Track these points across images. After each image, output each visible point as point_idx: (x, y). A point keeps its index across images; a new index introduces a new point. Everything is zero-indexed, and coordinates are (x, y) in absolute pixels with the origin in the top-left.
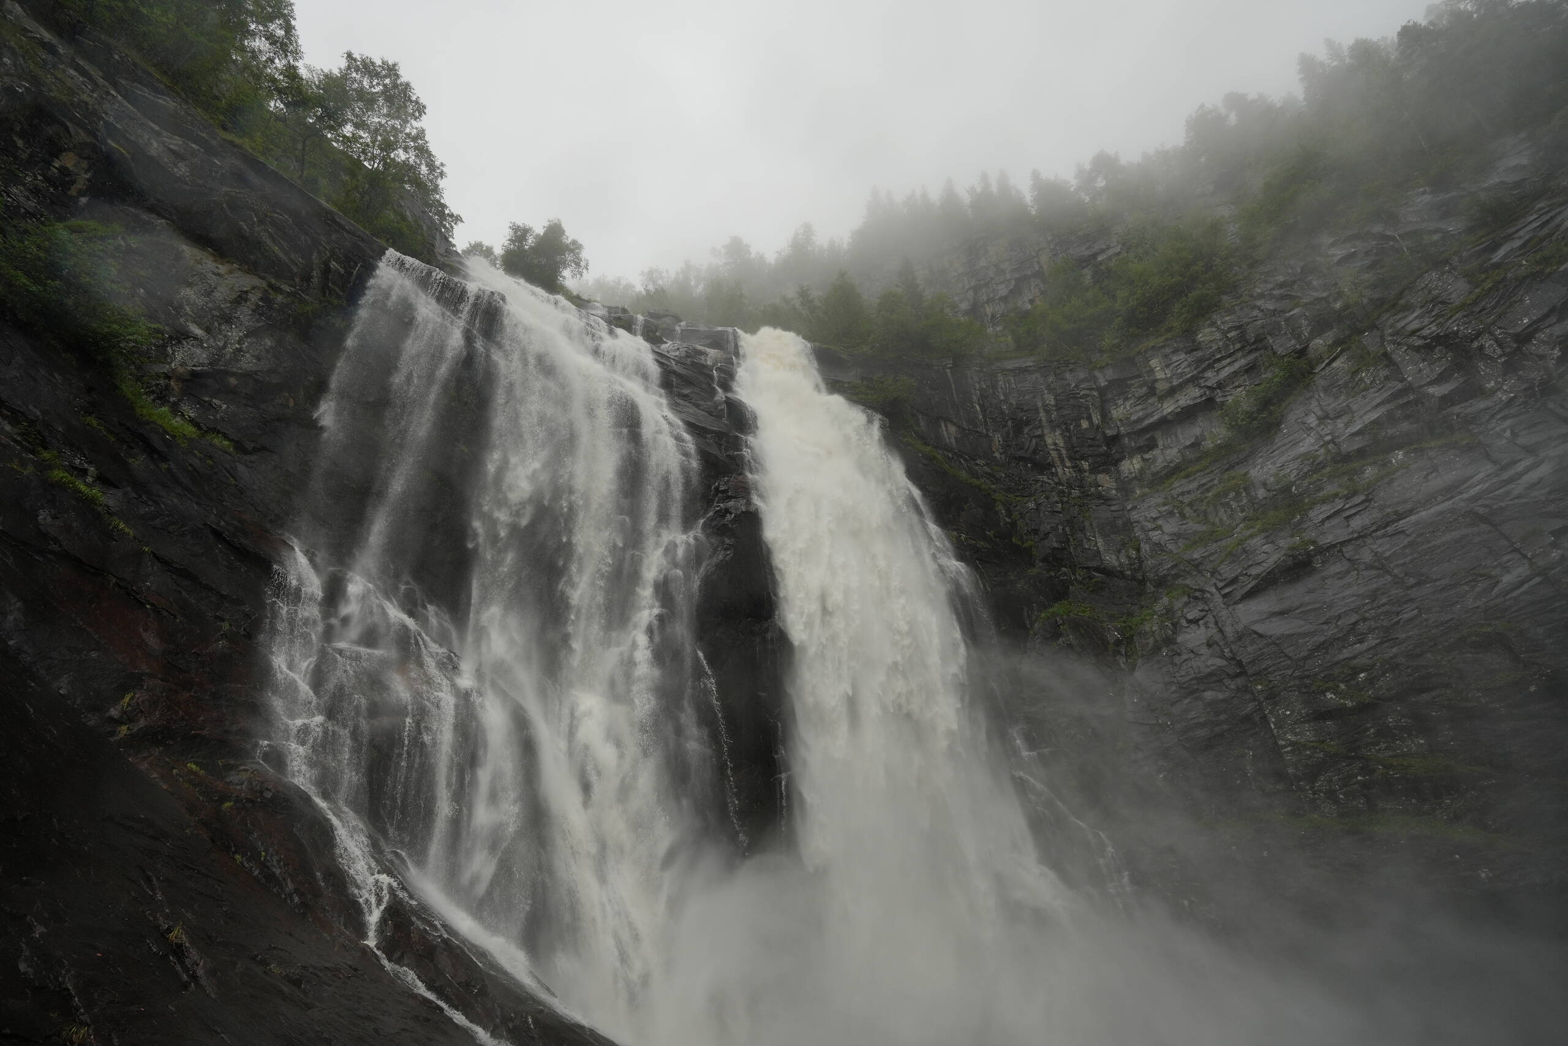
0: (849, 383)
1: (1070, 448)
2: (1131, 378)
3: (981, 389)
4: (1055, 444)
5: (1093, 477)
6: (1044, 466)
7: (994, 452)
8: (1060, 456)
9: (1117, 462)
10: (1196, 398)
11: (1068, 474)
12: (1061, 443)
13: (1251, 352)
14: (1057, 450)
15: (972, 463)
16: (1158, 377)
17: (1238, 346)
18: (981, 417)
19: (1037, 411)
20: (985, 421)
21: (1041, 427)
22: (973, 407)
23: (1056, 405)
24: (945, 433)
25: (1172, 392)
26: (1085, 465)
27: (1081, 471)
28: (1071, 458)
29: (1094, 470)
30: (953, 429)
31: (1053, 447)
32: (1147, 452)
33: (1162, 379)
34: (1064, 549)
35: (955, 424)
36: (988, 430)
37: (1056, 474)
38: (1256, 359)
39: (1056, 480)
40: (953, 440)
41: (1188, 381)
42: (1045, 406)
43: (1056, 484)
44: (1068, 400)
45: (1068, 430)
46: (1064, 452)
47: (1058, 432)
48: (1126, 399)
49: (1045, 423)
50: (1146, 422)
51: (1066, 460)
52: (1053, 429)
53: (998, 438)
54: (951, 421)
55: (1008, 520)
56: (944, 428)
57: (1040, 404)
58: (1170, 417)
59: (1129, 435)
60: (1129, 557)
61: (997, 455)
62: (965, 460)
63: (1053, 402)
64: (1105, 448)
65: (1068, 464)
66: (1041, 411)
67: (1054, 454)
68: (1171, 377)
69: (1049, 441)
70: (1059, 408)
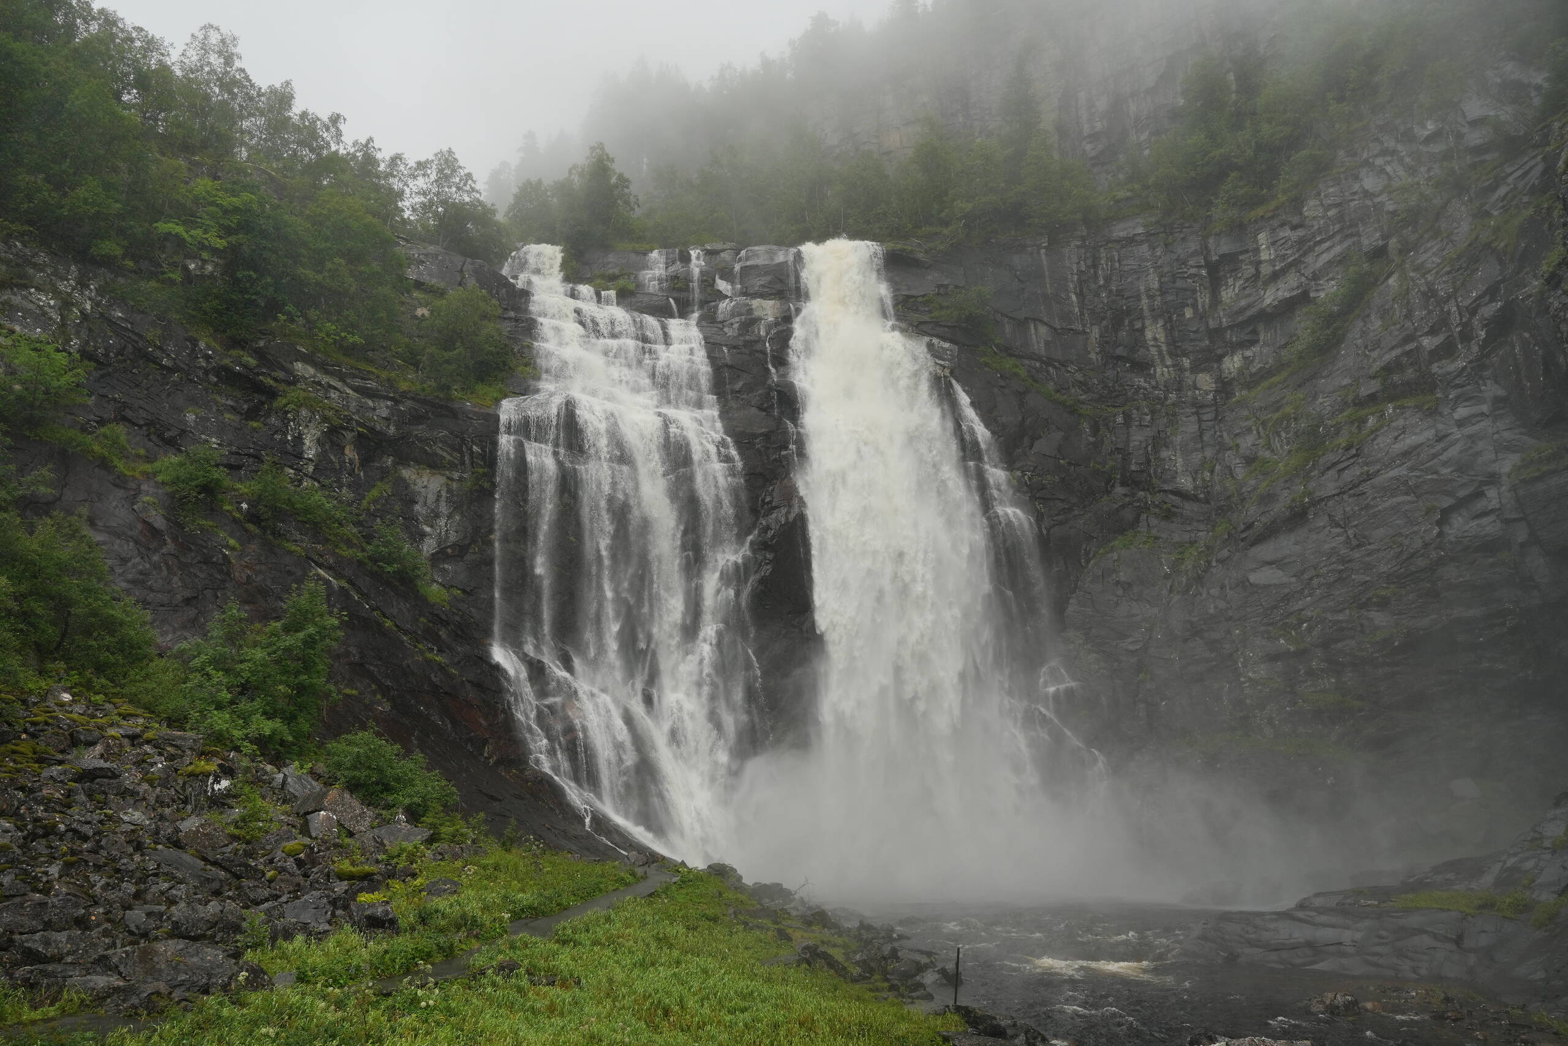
0: (923, 296)
1: (1172, 342)
2: (1242, 253)
3: (1080, 273)
4: (1155, 339)
5: (1193, 377)
6: (1142, 367)
7: (1089, 353)
8: (1160, 352)
9: (1220, 359)
10: (1293, 289)
11: (1166, 375)
12: (1161, 336)
13: (1347, 237)
14: (1158, 346)
15: (1063, 369)
16: (1263, 258)
17: (1337, 227)
18: (1077, 310)
19: (1138, 298)
20: (1082, 314)
21: (1141, 317)
22: (1069, 298)
23: (1160, 289)
24: (1034, 337)
25: (1275, 276)
26: (1186, 362)
27: (1181, 369)
28: (1172, 355)
29: (1195, 369)
30: (1043, 330)
31: (1152, 343)
32: (1248, 348)
33: (1266, 261)
34: (1142, 471)
35: (1046, 324)
36: (1084, 326)
37: (1153, 376)
38: (1349, 247)
39: (1153, 383)
40: (1042, 345)
41: (1290, 265)
42: (1148, 290)
43: (1153, 387)
44: (1174, 282)
45: (1170, 318)
46: (1164, 348)
47: (1161, 323)
48: (1236, 279)
49: (1146, 313)
50: (1249, 313)
51: (1167, 357)
52: (1155, 319)
53: (1095, 332)
54: (1041, 321)
55: (1091, 439)
56: (1033, 331)
57: (1142, 288)
58: (1269, 310)
59: (1231, 327)
60: (1204, 480)
61: (1093, 356)
62: (1055, 367)
63: (1156, 286)
64: (1207, 342)
65: (1169, 362)
66: (1144, 297)
67: (1154, 351)
68: (1274, 260)
69: (1149, 335)
70: (1163, 292)
